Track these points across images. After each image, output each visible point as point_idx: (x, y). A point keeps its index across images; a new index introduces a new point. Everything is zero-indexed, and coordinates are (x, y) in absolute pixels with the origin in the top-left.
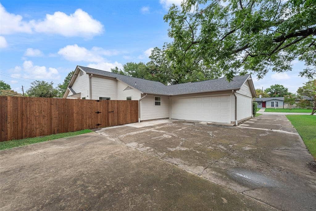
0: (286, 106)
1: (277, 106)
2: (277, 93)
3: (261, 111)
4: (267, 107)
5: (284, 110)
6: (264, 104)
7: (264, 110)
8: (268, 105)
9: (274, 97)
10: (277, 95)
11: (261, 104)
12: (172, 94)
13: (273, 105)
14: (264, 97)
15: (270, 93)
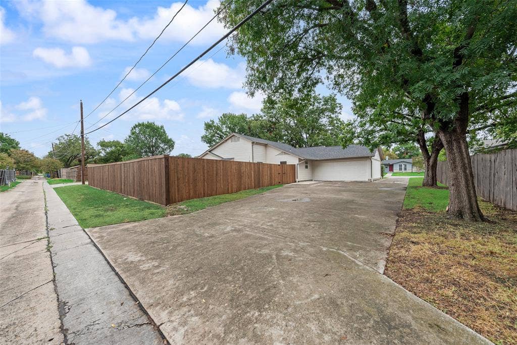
0: (415, 170)
1: (405, 169)
2: (407, 154)
3: (389, 175)
4: (395, 171)
5: (412, 174)
6: (391, 167)
7: (391, 174)
8: (396, 169)
9: (404, 158)
10: (407, 156)
11: (388, 167)
12: (318, 159)
13: (401, 169)
14: (391, 158)
15: (398, 152)
